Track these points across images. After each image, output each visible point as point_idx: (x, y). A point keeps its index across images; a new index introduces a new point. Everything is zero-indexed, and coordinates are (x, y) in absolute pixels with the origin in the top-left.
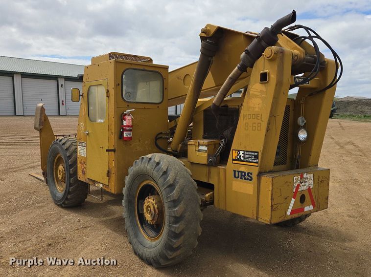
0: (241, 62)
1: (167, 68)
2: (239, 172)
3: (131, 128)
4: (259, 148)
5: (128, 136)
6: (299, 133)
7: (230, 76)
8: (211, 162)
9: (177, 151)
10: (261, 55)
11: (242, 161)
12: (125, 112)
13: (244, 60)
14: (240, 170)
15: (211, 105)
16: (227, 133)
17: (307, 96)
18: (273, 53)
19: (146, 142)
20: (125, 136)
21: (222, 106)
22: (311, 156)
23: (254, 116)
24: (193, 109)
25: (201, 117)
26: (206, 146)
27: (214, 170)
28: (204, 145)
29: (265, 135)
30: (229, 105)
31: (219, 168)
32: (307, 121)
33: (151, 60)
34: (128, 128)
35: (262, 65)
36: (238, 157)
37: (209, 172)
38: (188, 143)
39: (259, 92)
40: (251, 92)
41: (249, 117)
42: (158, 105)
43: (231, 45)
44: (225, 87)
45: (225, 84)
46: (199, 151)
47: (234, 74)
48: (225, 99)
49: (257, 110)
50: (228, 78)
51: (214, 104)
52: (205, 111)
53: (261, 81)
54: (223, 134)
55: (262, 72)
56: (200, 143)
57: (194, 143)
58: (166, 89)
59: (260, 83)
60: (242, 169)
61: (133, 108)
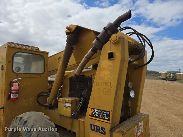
0: (93, 46)
1: (47, 53)
2: (94, 126)
3: (17, 91)
4: (110, 109)
5: (15, 97)
6: (131, 93)
7: (86, 56)
8: (74, 116)
9: (51, 105)
10: (108, 40)
11: (97, 117)
12: (13, 81)
13: (95, 44)
14: (95, 124)
15: (73, 75)
16: (84, 93)
17: (132, 69)
18: (118, 38)
19: (31, 99)
20: (12, 97)
21: (81, 76)
22: (137, 107)
23: (104, 83)
24: (62, 77)
25: (67, 82)
26: (70, 103)
27: (76, 122)
28: (69, 103)
29: (115, 99)
30: (85, 75)
31: (80, 121)
32: (133, 85)
33: (39, 49)
34: (14, 92)
35: (108, 48)
36: (94, 114)
37: (72, 123)
38: (58, 101)
39: (107, 66)
40: (101, 67)
41: (101, 84)
42: (40, 75)
43: (86, 38)
44: (82, 63)
45: (82, 61)
46: (65, 106)
47: (89, 55)
48: (83, 71)
49: (107, 79)
50: (84, 57)
51: (75, 75)
52: (70, 78)
53: (108, 58)
54: (82, 94)
55: (109, 52)
56: (66, 101)
57: (62, 101)
58: (46, 65)
59: (108, 60)
60: (97, 124)
61: (20, 78)
